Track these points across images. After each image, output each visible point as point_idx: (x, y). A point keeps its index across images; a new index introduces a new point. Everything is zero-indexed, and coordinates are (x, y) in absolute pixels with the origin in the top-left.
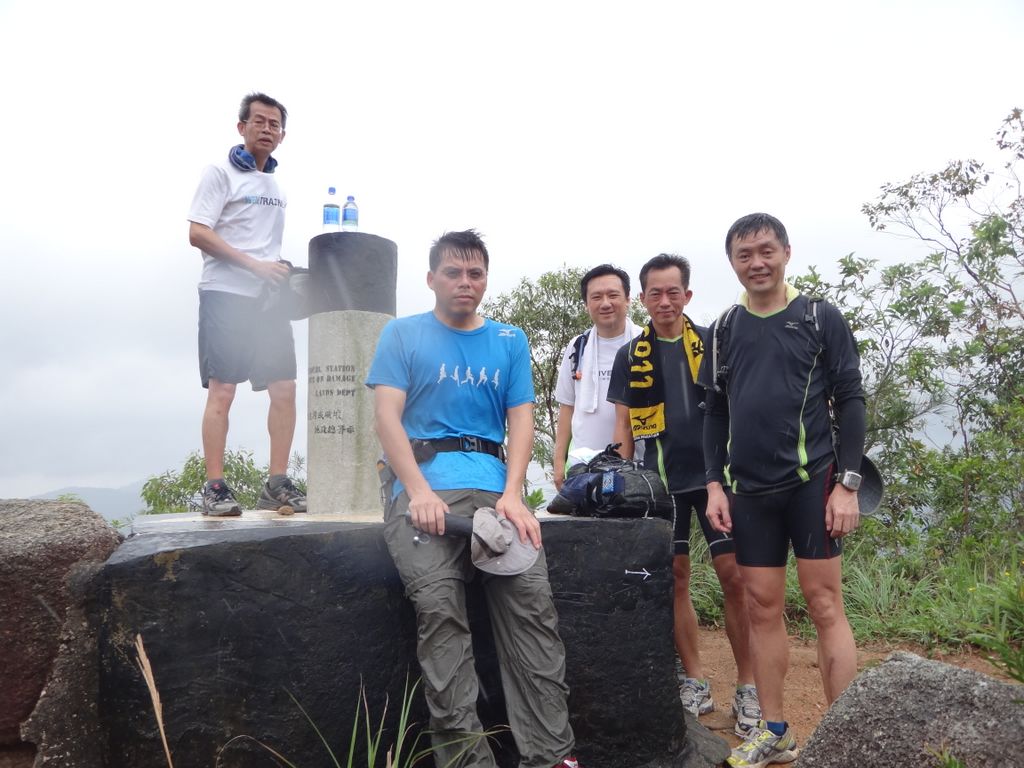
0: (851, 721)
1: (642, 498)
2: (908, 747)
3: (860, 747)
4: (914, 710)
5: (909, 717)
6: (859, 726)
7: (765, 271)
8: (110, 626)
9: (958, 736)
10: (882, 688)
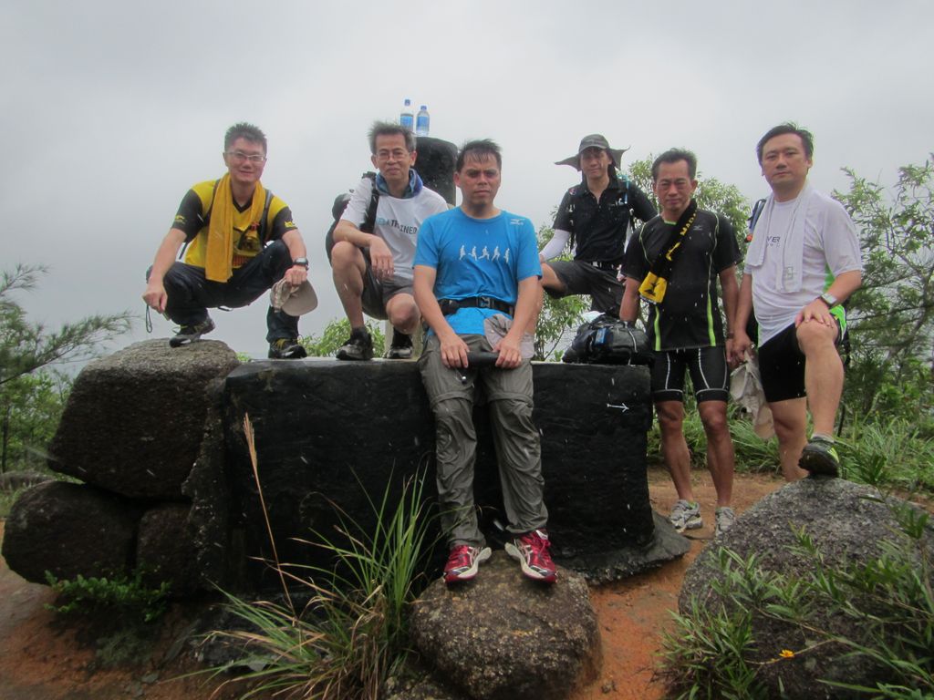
0: (758, 518)
1: (627, 349)
3: (758, 535)
4: (808, 512)
5: (803, 517)
6: (762, 521)
9: (834, 530)
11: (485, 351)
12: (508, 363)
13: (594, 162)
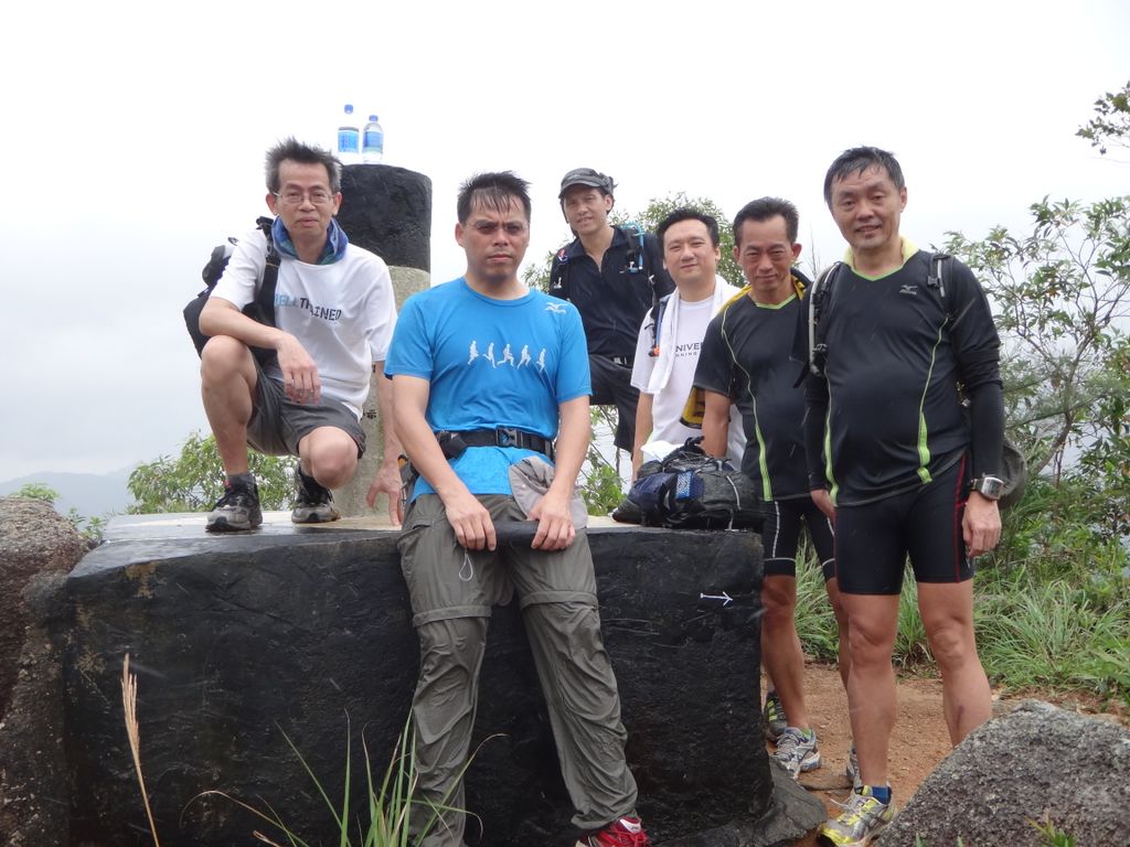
0: (960, 781)
1: (725, 506)
2: (1024, 814)
3: (967, 812)
4: (1037, 770)
5: (1032, 779)
6: (969, 787)
7: (874, 222)
8: (75, 649)
9: (1085, 802)
10: (1004, 742)
11: (514, 519)
12: (554, 542)
13: (583, 208)
